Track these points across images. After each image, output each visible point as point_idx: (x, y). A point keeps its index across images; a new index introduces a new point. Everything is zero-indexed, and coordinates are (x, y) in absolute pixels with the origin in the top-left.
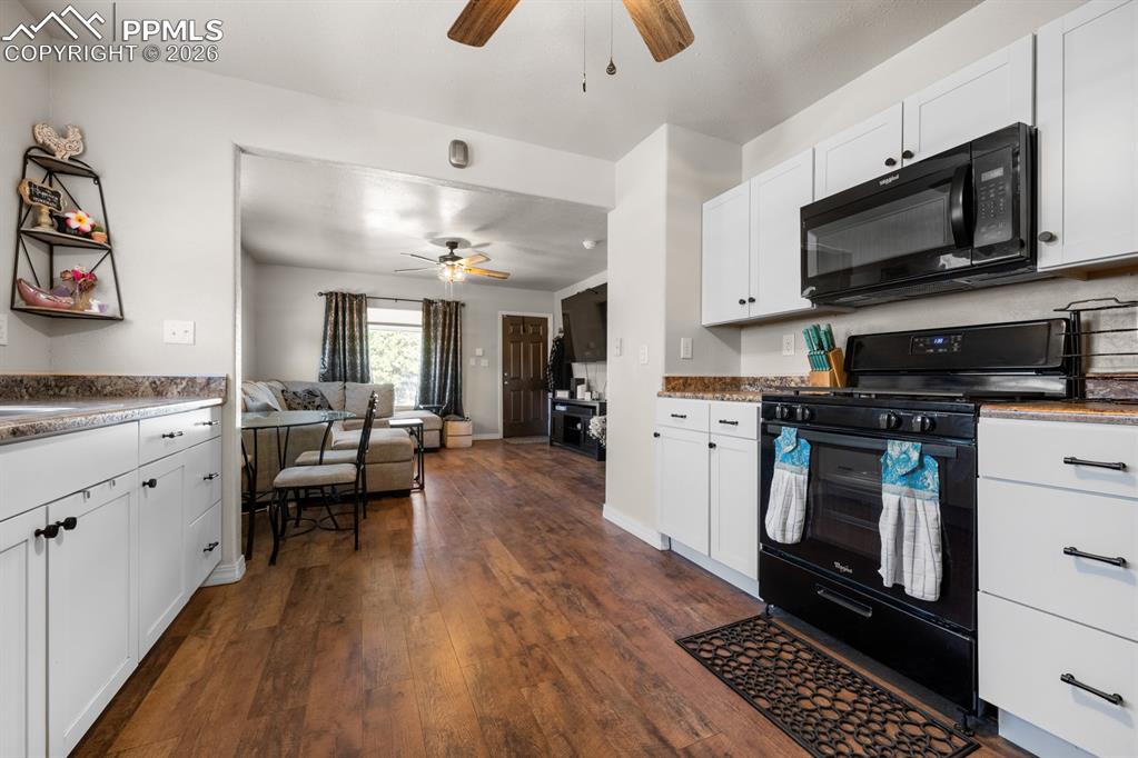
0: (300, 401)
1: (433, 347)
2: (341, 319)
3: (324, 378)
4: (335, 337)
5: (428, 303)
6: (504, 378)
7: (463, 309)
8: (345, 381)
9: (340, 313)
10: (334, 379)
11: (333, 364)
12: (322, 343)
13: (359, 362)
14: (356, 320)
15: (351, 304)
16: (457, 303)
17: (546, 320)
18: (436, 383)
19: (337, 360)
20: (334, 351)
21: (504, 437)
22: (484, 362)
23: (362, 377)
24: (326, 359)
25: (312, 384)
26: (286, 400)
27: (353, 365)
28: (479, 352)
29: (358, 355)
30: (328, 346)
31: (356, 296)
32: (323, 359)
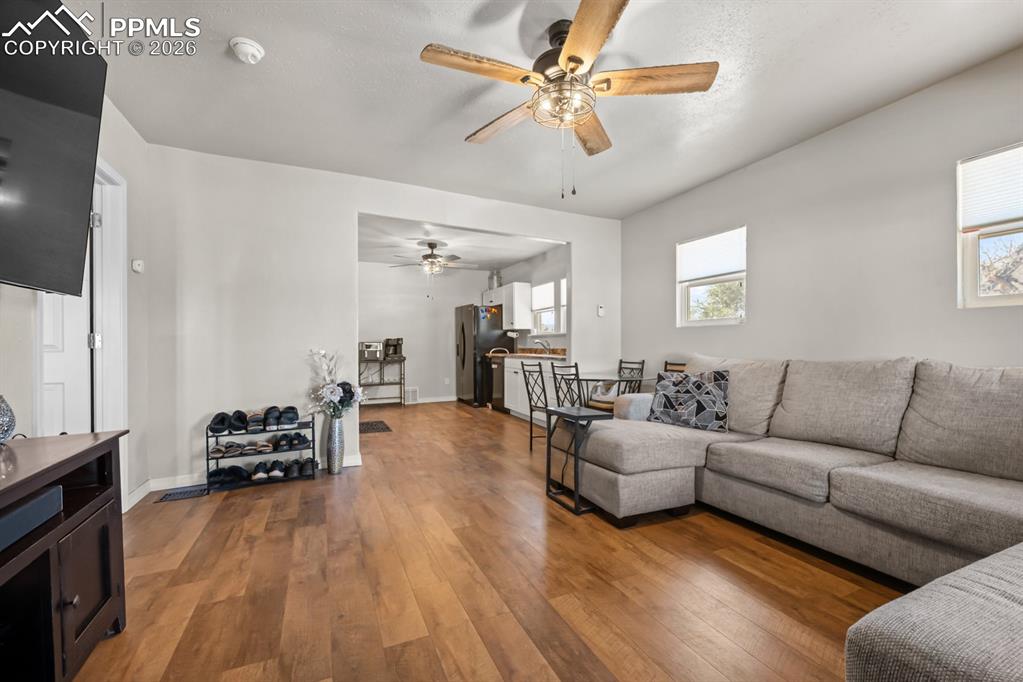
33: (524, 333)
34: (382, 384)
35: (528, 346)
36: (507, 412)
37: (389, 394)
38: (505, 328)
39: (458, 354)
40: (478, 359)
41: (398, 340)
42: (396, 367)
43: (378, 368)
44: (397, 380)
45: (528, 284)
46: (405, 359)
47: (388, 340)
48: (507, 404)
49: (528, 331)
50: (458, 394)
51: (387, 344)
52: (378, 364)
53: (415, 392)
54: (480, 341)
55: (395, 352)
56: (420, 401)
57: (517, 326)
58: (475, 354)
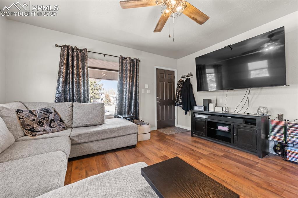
0: (35, 118)
1: (124, 83)
2: (70, 62)
3: (58, 100)
4: (67, 74)
5: (122, 59)
6: (157, 100)
7: (139, 63)
8: (73, 102)
9: (70, 59)
10: (66, 100)
11: (65, 92)
12: (57, 77)
13: (82, 90)
14: (80, 64)
15: (78, 55)
16: (137, 60)
17: (174, 72)
18: (126, 102)
19: (68, 89)
20: (66, 83)
21: (157, 129)
22: (148, 91)
23: (84, 99)
24: (60, 87)
25: (49, 104)
26: (20, 118)
27: (79, 92)
28: (146, 86)
29: (82, 86)
30: (61, 79)
31: (81, 50)
32: (58, 88)
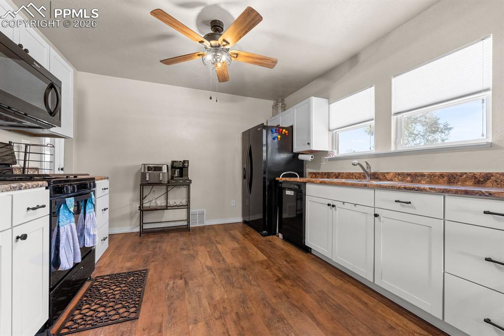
33: (318, 154)
34: (167, 207)
35: (323, 169)
36: (307, 250)
37: (174, 217)
38: (296, 149)
39: (244, 177)
40: (267, 184)
41: (184, 161)
42: (183, 190)
43: (164, 191)
44: (184, 202)
45: (326, 100)
46: (191, 180)
47: (173, 162)
48: (309, 242)
49: (325, 153)
50: (244, 215)
51: (174, 166)
52: (165, 187)
53: (202, 214)
54: (269, 164)
55: (181, 175)
56: (207, 223)
57: (315, 147)
58: (264, 178)
